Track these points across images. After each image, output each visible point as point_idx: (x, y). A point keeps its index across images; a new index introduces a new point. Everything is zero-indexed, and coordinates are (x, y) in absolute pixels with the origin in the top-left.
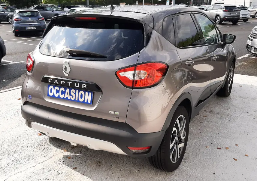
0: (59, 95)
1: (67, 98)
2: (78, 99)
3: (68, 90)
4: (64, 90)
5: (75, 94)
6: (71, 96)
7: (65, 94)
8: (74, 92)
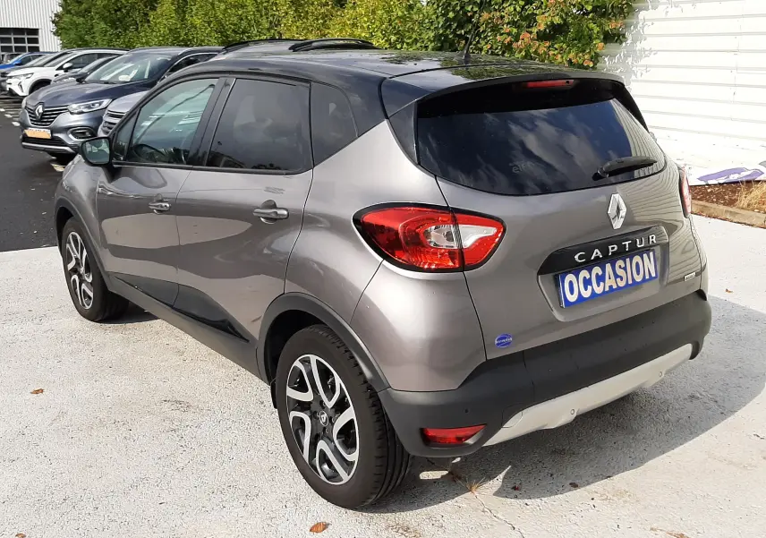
0: (593, 289)
1: (611, 287)
2: (633, 279)
3: (608, 267)
4: (600, 273)
5: (625, 269)
6: (618, 279)
7: (604, 282)
8: (623, 266)
